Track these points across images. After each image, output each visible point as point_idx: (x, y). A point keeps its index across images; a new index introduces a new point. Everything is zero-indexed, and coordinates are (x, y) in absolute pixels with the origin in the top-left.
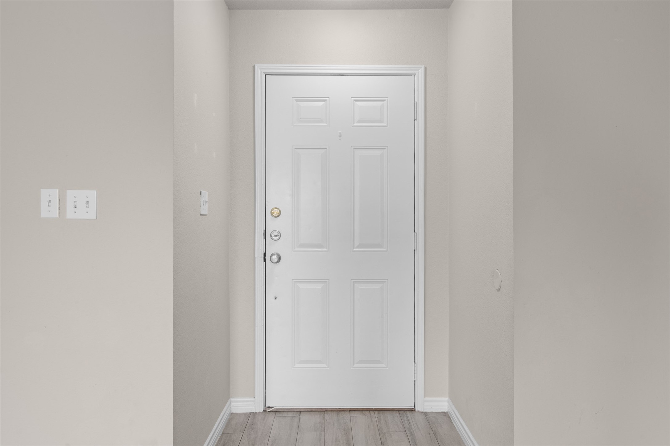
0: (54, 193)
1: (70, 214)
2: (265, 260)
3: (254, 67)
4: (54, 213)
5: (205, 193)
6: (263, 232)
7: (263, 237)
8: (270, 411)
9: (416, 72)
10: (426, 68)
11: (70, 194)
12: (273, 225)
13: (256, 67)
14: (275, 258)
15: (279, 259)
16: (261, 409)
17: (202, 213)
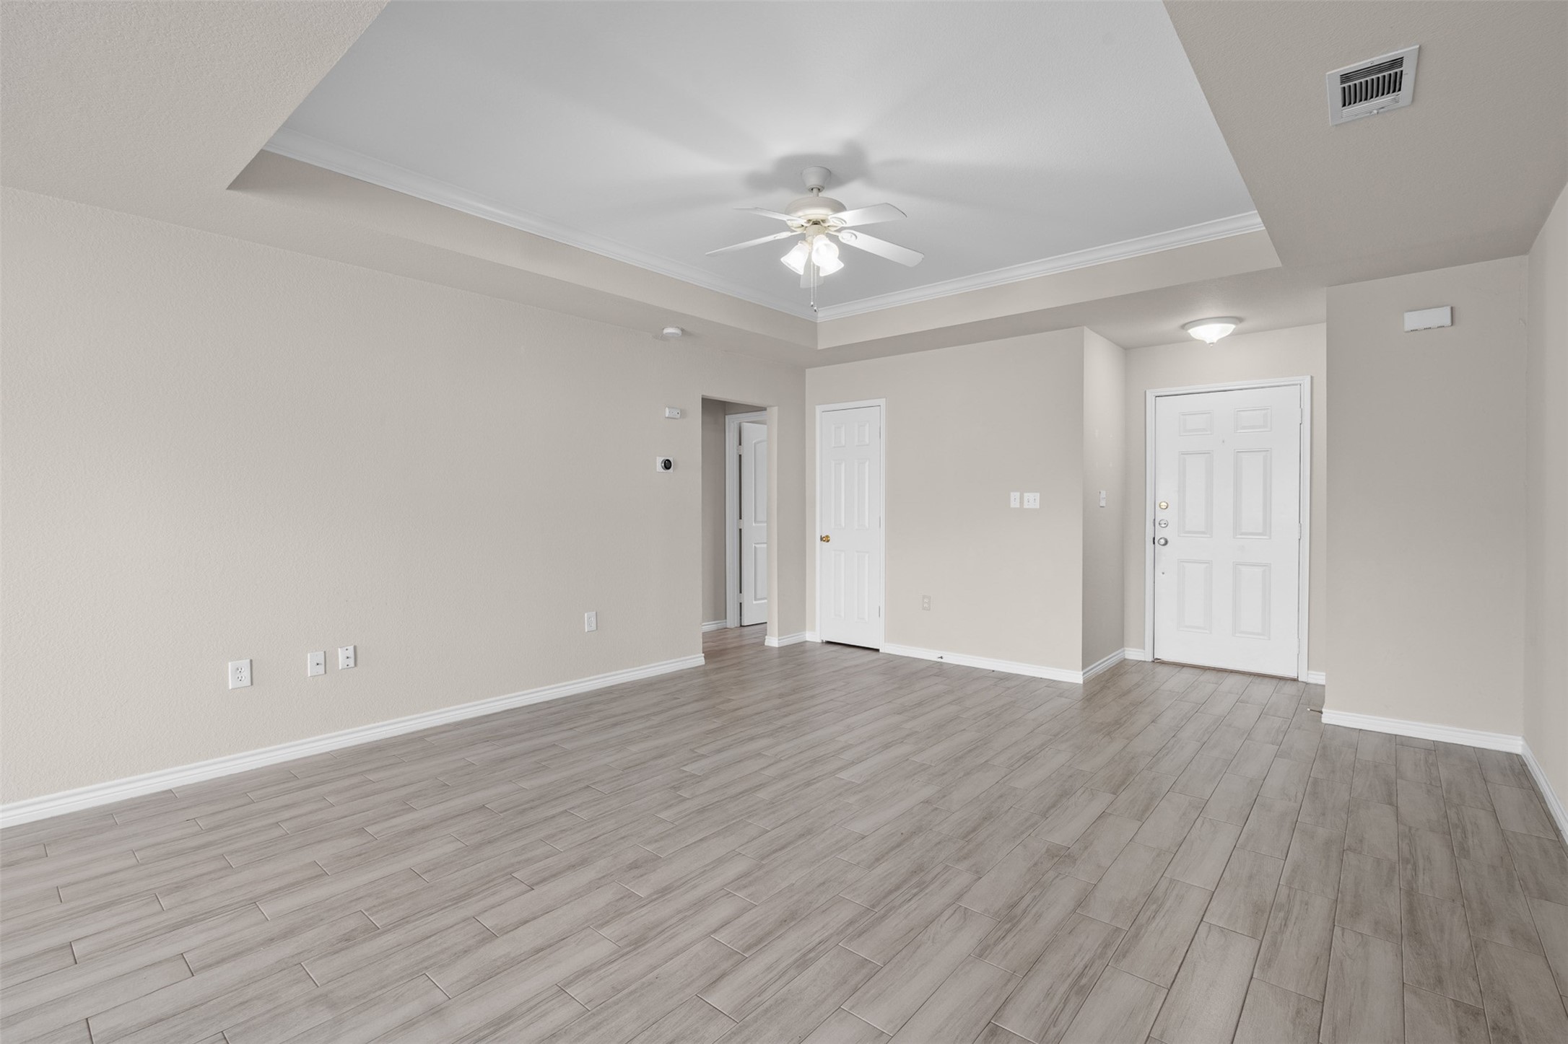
0: (1017, 494)
1: (1026, 506)
2: (1154, 543)
3: (1145, 392)
4: (1018, 505)
5: (1103, 494)
6: (1152, 521)
7: (1152, 524)
8: (1157, 662)
9: (1302, 382)
10: (1312, 377)
11: (1026, 495)
12: (1161, 515)
13: (1147, 392)
14: (1162, 541)
15: (1166, 542)
16: (1150, 659)
17: (1101, 505)
